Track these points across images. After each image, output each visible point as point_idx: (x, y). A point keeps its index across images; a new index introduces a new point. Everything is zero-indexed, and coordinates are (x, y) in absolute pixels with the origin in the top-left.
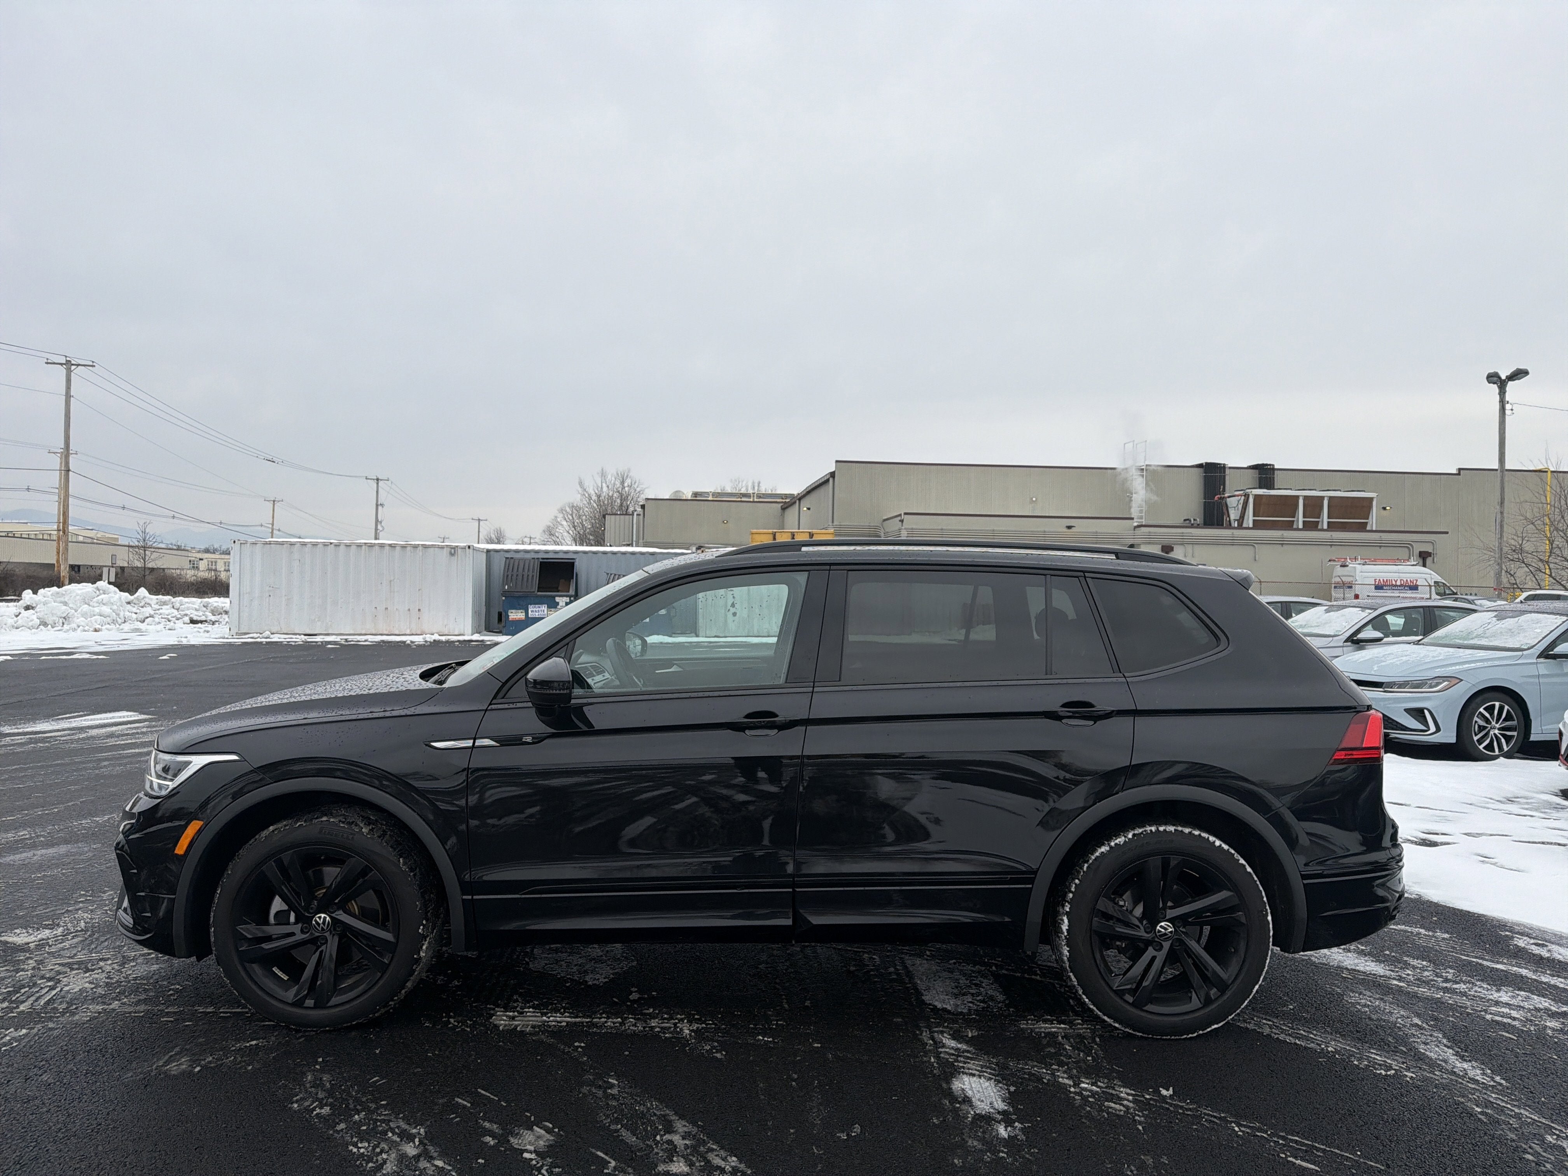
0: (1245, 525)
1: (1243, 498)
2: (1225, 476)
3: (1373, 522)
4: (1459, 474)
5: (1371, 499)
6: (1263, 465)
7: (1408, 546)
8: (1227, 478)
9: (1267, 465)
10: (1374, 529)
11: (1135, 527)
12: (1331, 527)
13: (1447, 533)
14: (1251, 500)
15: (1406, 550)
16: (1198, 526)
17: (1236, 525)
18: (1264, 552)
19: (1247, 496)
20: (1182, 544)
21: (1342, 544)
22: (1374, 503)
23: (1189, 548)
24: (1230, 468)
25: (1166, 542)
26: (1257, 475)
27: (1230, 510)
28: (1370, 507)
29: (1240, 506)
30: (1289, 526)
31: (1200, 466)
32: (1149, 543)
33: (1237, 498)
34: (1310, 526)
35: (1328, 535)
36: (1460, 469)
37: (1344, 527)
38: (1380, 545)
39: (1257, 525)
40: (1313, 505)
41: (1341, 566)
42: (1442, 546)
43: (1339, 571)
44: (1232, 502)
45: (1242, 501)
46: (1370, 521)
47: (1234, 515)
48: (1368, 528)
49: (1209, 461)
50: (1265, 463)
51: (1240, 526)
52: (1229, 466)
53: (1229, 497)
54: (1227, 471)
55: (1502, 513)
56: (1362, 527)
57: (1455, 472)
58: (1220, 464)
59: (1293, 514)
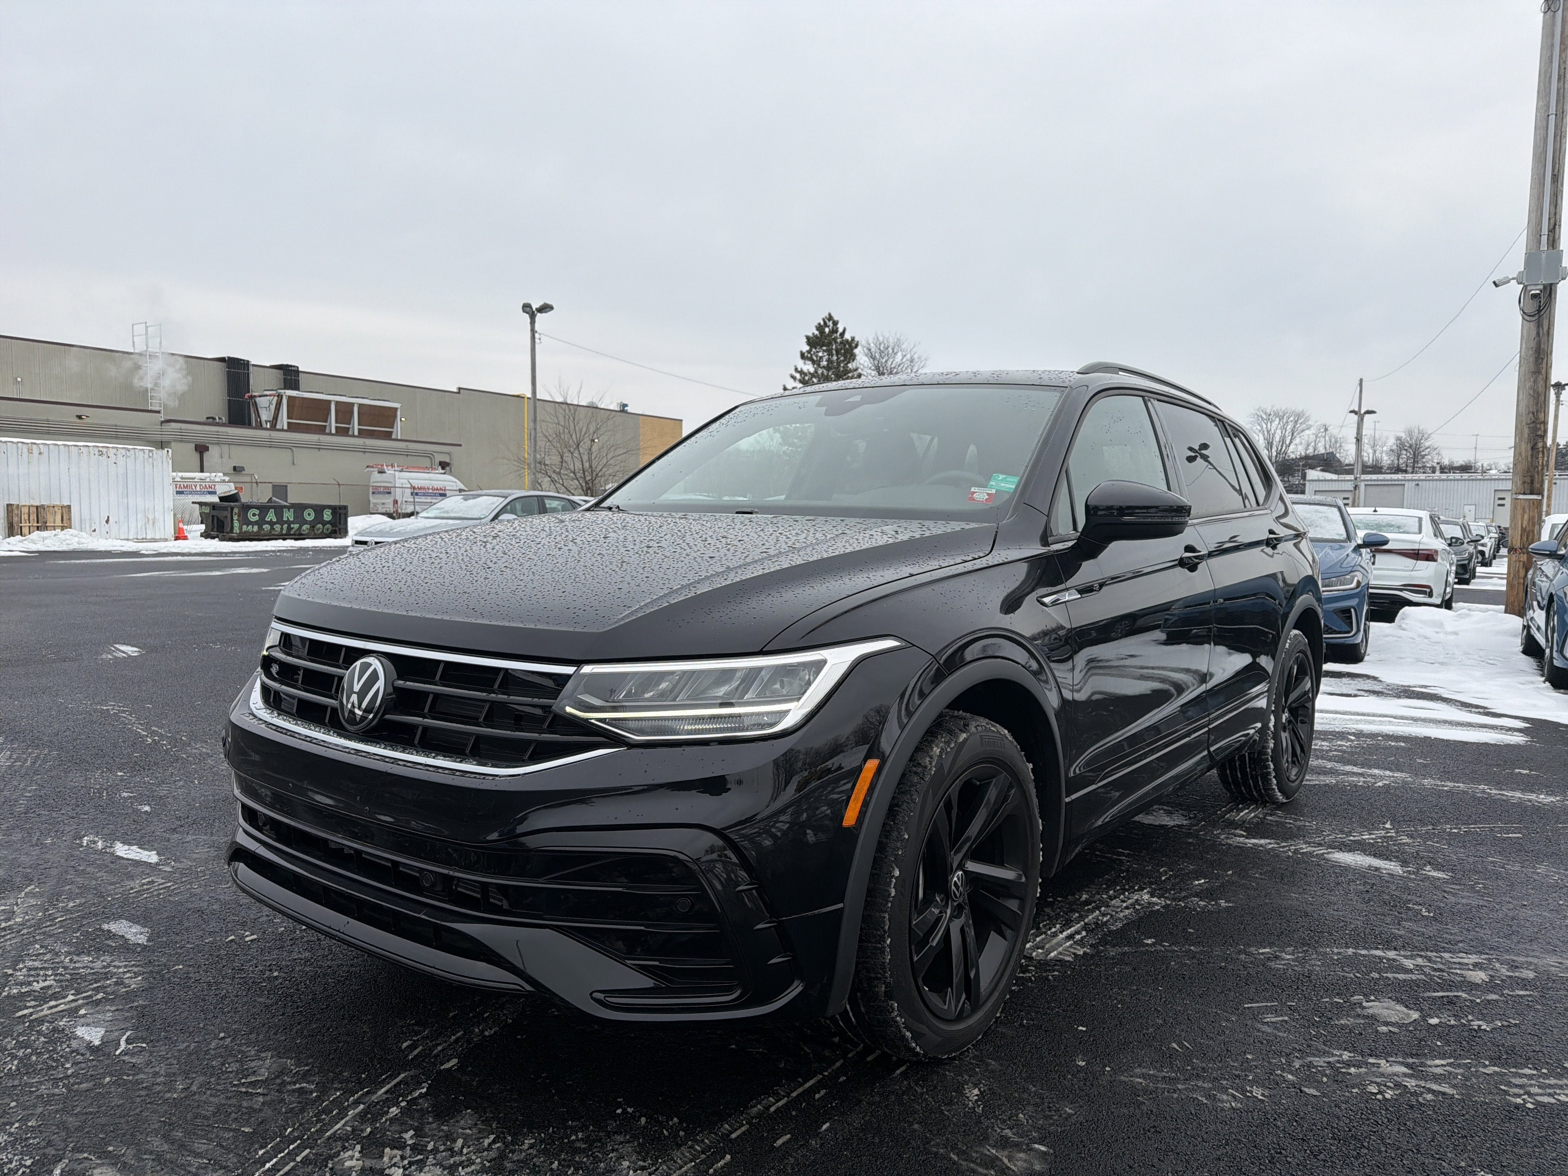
0: (278, 427)
1: (276, 398)
2: (248, 374)
3: (398, 430)
4: (459, 393)
5: (396, 409)
6: (287, 366)
7: (430, 456)
8: (251, 376)
9: (291, 366)
10: (399, 438)
11: (162, 422)
12: (362, 434)
13: (460, 445)
14: (285, 401)
15: (428, 459)
16: (223, 425)
17: (268, 426)
18: (302, 455)
19: (280, 397)
20: (218, 444)
21: (375, 451)
22: (399, 413)
23: (225, 448)
24: (253, 365)
25: (201, 440)
26: (282, 377)
27: (260, 410)
28: (395, 416)
29: (273, 407)
30: (322, 430)
31: (222, 360)
32: (181, 441)
33: (268, 398)
34: (342, 432)
35: (360, 441)
36: (460, 389)
37: (371, 435)
38: (407, 454)
39: (292, 428)
40: (344, 411)
41: (379, 472)
42: (457, 456)
43: (376, 477)
44: (262, 402)
45: (274, 402)
46: (394, 430)
47: (265, 416)
48: (394, 437)
49: (231, 356)
50: (289, 363)
51: (273, 427)
52: (253, 363)
53: (260, 396)
54: (251, 368)
55: (535, 429)
56: (388, 436)
57: (455, 390)
58: (244, 360)
59: (326, 418)
